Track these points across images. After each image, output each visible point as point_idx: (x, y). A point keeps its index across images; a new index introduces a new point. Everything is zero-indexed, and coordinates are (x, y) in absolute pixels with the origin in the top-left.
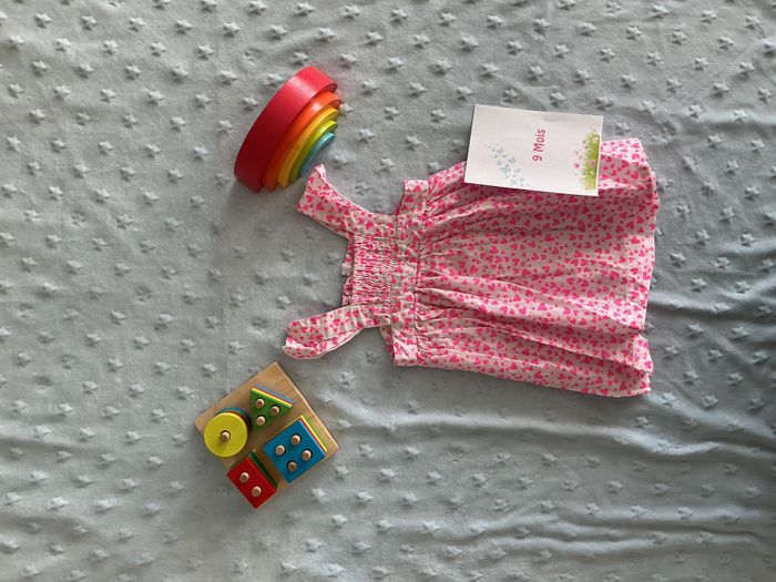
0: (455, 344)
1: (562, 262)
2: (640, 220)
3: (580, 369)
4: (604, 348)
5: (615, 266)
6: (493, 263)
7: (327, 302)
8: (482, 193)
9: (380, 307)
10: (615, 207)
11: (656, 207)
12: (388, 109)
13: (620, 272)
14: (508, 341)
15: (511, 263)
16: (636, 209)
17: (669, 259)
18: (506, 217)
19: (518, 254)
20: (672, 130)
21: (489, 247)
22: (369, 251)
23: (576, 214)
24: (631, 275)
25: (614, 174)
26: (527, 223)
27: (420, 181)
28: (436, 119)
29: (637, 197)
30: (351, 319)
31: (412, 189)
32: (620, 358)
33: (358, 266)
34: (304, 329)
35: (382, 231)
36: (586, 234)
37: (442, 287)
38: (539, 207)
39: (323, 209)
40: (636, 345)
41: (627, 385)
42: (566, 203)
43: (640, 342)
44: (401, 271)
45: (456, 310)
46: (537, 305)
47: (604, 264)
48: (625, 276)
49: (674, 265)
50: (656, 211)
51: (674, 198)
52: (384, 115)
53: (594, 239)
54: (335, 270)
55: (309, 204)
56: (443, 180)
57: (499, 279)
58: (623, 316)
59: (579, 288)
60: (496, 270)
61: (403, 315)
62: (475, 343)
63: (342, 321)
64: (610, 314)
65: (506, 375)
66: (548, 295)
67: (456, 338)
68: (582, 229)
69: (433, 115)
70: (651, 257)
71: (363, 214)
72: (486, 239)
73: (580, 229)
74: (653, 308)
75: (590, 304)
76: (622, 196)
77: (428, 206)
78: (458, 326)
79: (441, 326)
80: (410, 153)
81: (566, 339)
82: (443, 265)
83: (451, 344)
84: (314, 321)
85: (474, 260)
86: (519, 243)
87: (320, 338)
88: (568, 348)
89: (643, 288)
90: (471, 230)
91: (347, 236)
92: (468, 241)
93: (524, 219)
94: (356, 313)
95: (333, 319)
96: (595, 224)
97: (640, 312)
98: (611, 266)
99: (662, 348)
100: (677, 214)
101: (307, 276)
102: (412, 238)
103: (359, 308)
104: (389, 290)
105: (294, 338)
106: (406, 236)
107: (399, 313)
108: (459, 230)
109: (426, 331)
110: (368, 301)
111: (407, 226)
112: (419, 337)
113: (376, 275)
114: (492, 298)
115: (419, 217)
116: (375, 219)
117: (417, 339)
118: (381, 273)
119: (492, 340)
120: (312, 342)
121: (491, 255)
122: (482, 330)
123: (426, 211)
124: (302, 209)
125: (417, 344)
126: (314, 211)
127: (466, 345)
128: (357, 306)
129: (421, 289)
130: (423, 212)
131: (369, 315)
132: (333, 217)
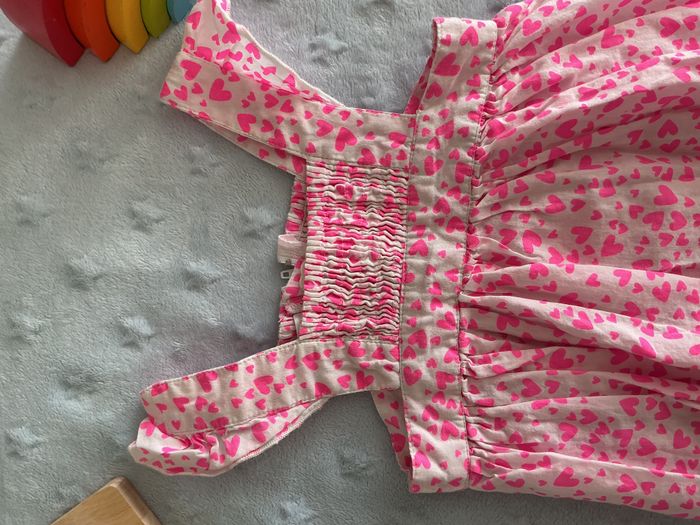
0: (567, 437)
6: (665, 229)
9: (374, 344)
14: (699, 427)
21: (653, 189)
22: (343, 204)
27: (474, 23)
30: (299, 374)
31: (455, 36)
33: (316, 243)
34: (180, 403)
35: (376, 152)
37: (531, 292)
39: (226, 96)
44: (424, 252)
45: (569, 349)
54: (263, 252)
55: (189, 84)
56: (535, 17)
57: (677, 270)
60: (673, 246)
61: (432, 363)
62: (617, 434)
63: (277, 379)
65: (696, 514)
67: (568, 424)
71: (328, 110)
72: (646, 170)
77: (494, 83)
78: (574, 393)
79: (529, 390)
82: (532, 236)
83: (555, 438)
84: (204, 382)
85: (612, 224)
87: (220, 425)
90: (604, 148)
91: (289, 166)
92: (601, 174)
94: (314, 359)
95: (254, 375)
102: (453, 167)
103: (320, 346)
104: (394, 301)
105: (159, 422)
106: (439, 163)
107: (420, 357)
108: (576, 144)
109: (491, 404)
110: (343, 329)
111: (441, 139)
112: (471, 419)
113: (363, 262)
114: (661, 321)
115: (472, 114)
116: (360, 123)
117: (467, 423)
118: (373, 257)
119: (661, 426)
120: (201, 436)
121: (658, 208)
122: (637, 402)
123: (491, 98)
124: (172, 96)
125: (468, 436)
126: (203, 104)
127: (594, 440)
128: (314, 343)
129: (478, 299)
130: (482, 100)
131: (345, 363)
132: (253, 120)
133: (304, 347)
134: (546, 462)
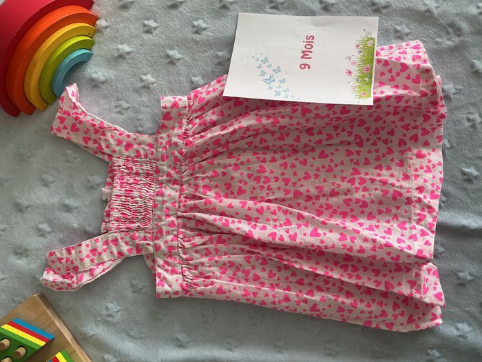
0: (223, 273)
1: (338, 181)
2: (425, 132)
3: (362, 301)
4: (388, 279)
5: (397, 184)
6: (261, 184)
7: (89, 229)
8: (247, 108)
9: (142, 234)
10: (396, 118)
11: (443, 116)
12: (146, 22)
13: (403, 191)
14: (280, 269)
15: (280, 183)
16: (420, 120)
17: (459, 175)
18: (273, 133)
19: (289, 173)
20: (458, 31)
21: (256, 166)
22: (129, 174)
23: (352, 127)
24: (416, 194)
25: (392, 79)
26: (298, 139)
27: (178, 97)
28: (198, 31)
29: (420, 105)
30: (109, 248)
31: (168, 105)
32: (406, 290)
33: (116, 192)
34: (60, 260)
35: (142, 152)
36: (364, 150)
37: (207, 211)
38: (308, 121)
39: (77, 130)
40: (424, 274)
41: (416, 318)
42: (338, 115)
43: (429, 270)
44: (162, 194)
45: (224, 236)
46: (309, 230)
47: (384, 183)
48: (409, 195)
49: (465, 180)
50: (443, 121)
51: (462, 107)
52: (142, 29)
53: (374, 155)
54: (96, 195)
55: (61, 126)
56: (203, 95)
57: (269, 201)
58: (408, 242)
59: (357, 209)
60: (265, 190)
61: (166, 242)
62: (243, 272)
63: (99, 250)
64: (393, 240)
65: (279, 307)
66: (321, 219)
67: (224, 267)
68: (360, 144)
69: (194, 26)
70: (438, 173)
71: (121, 134)
72: (253, 158)
73: (357, 144)
74: (443, 230)
75: (370, 228)
76: (402, 104)
77: (188, 123)
78: (226, 254)
79: (208, 253)
80: (171, 68)
81: (345, 268)
82: (207, 188)
83: (218, 273)
84: (69, 251)
85: (240, 181)
86: (289, 161)
87: (76, 269)
88: (345, 279)
89: (430, 209)
90: (237, 149)
91: (106, 158)
92: (233, 161)
93: (293, 135)
95: (90, 248)
96: (374, 138)
97: (427, 238)
98: (393, 185)
99: (454, 273)
100: (467, 124)
101: (67, 202)
102: (172, 159)
103: (118, 235)
104: (150, 216)
105: (52, 268)
106: (167, 157)
107: (161, 240)
108: (223, 148)
109: (192, 259)
110: (128, 228)
111: (167, 146)
112: (183, 266)
113: (136, 199)
114: (260, 223)
115: (179, 136)
116: (135, 139)
117: (182, 268)
118: (141, 197)
119: (263, 268)
120: (69, 274)
121: (259, 175)
122: (251, 258)
123: (186, 130)
124: (55, 131)
125: (182, 273)
126: (68, 133)
127: (235, 274)
128: (116, 234)
129: (184, 214)
130: (183, 131)
131: (130, 243)
132: (89, 139)
133: (110, 236)
134: (212, 283)
